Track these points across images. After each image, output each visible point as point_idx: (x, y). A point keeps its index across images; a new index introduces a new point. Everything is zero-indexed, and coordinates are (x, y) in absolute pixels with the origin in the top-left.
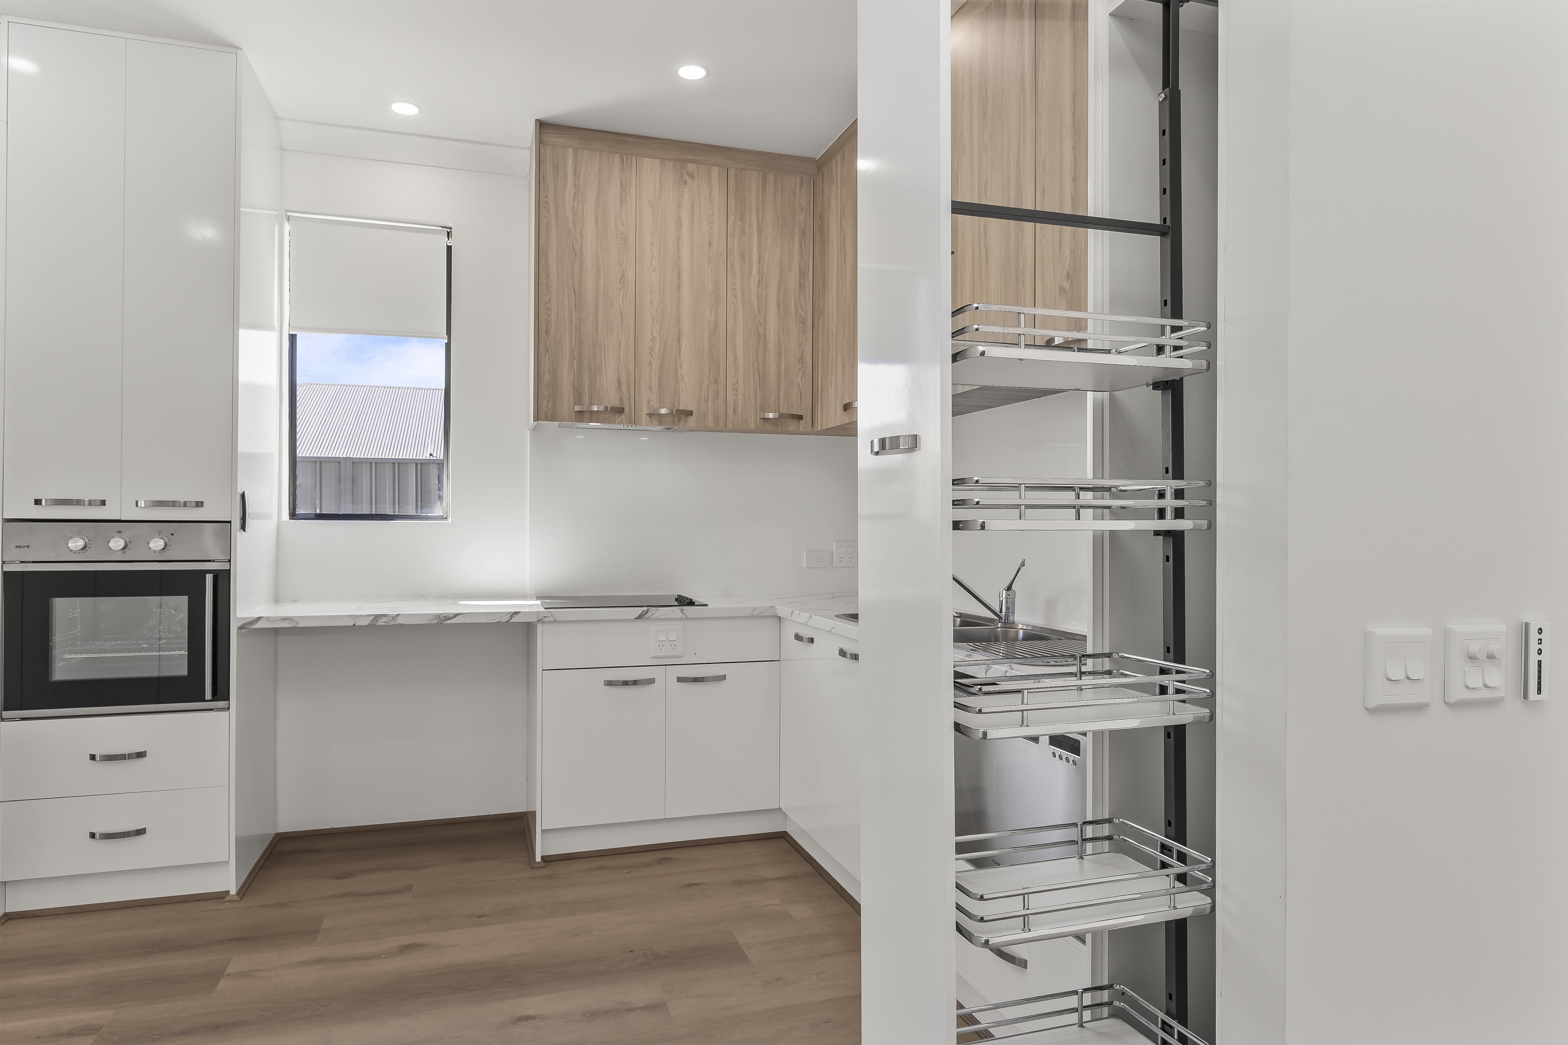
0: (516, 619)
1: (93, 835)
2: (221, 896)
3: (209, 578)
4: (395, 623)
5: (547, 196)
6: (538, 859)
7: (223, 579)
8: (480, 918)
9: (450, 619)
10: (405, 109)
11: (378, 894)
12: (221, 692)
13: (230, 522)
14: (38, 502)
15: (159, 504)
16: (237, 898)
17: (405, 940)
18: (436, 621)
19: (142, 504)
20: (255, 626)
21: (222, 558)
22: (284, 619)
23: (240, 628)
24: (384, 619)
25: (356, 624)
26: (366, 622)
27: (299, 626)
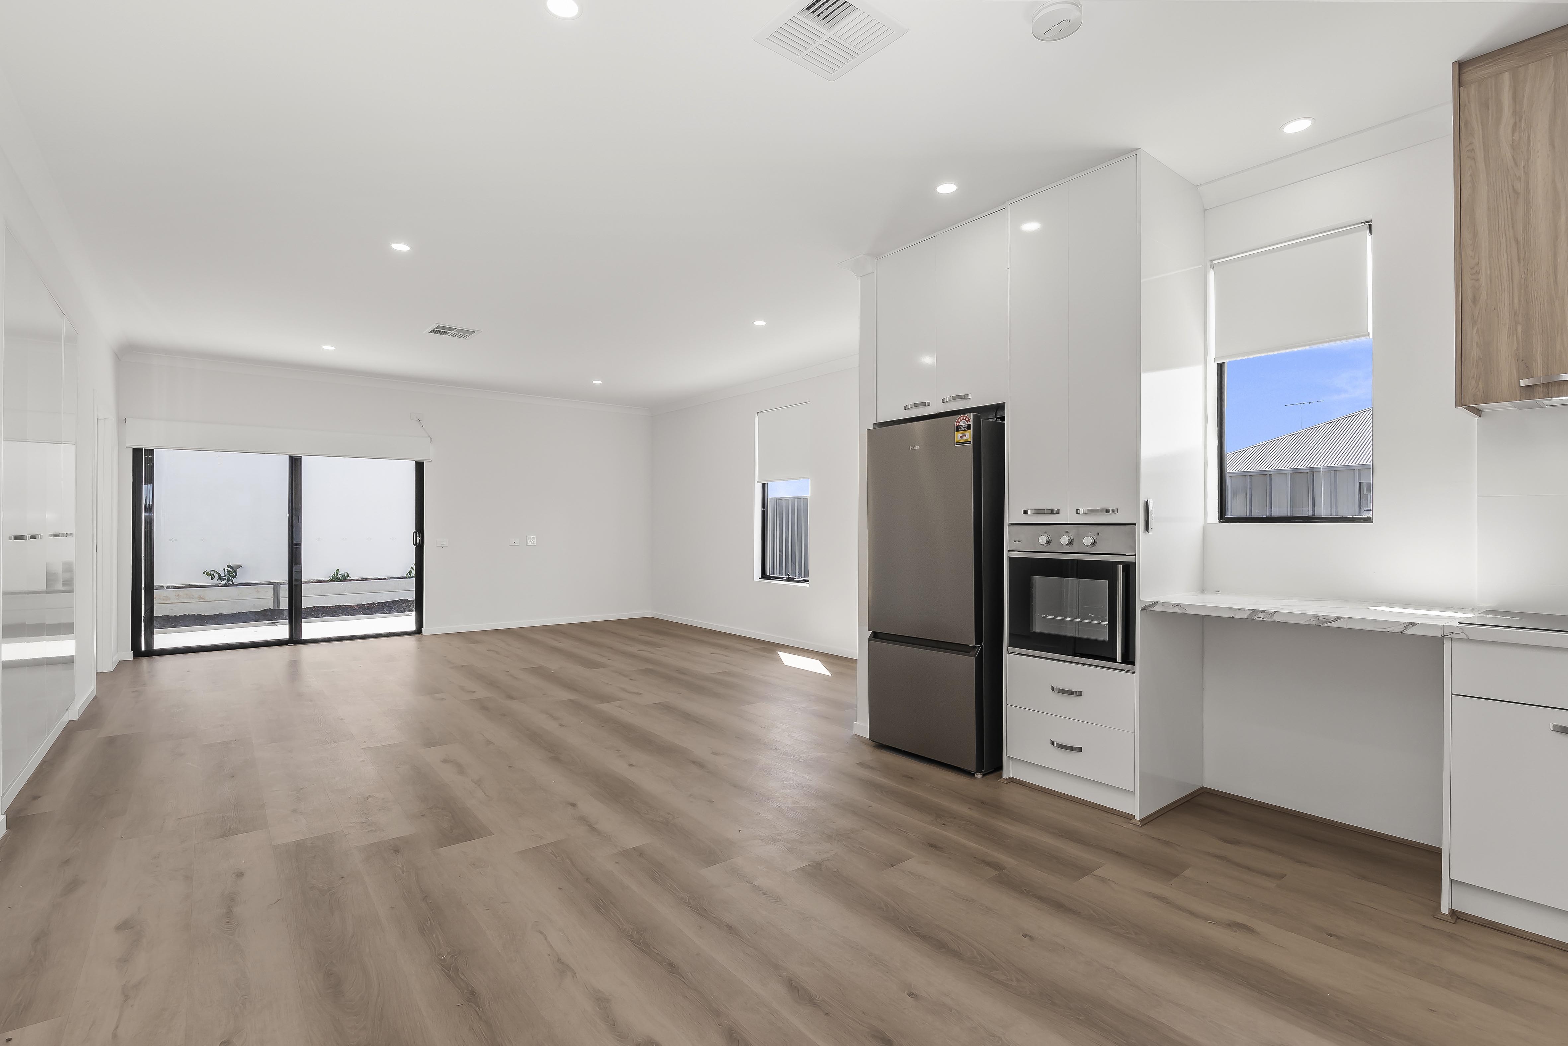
0: (1411, 631)
1: (1053, 743)
2: (1129, 817)
3: (1120, 567)
4: (1271, 620)
5: (1471, 143)
6: (1445, 910)
7: (1129, 569)
8: (1331, 936)
9: (1330, 622)
10: (1298, 126)
11: (1249, 869)
12: (1129, 659)
13: (1135, 524)
14: (1025, 512)
15: (1092, 511)
16: (1139, 824)
17: (1240, 918)
18: (1314, 623)
19: (1081, 511)
20: (1153, 609)
21: (1130, 553)
22: (1175, 605)
23: (1142, 609)
24: (1261, 615)
25: (1235, 617)
26: (1244, 616)
27: (1187, 612)
